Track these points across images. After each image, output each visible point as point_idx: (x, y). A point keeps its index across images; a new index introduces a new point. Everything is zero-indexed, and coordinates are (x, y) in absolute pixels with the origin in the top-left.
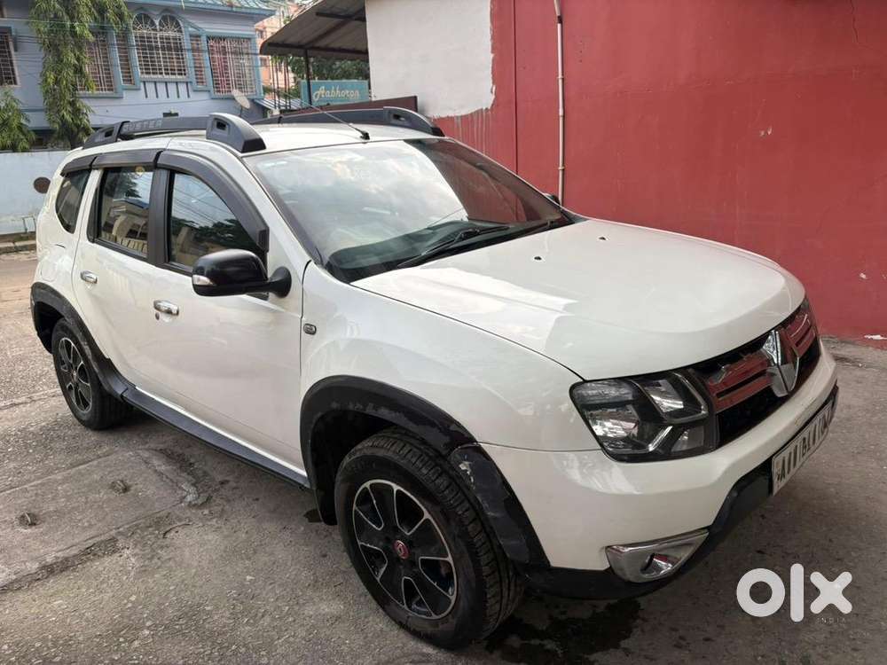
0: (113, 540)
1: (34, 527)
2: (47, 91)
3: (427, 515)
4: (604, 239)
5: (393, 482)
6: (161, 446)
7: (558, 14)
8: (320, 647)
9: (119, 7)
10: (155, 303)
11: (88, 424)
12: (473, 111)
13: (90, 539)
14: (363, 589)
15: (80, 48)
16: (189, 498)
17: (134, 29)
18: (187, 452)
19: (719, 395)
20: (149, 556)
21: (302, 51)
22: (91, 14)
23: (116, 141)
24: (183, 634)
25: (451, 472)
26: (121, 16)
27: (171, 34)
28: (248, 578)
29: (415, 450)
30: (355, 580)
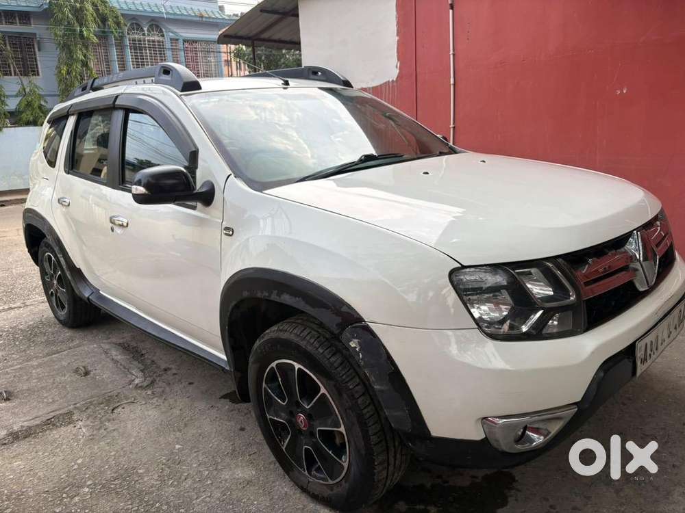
0: (70, 413)
1: (8, 402)
2: (61, 80)
3: (323, 390)
4: (484, 161)
5: (294, 361)
6: (121, 341)
7: (450, 2)
8: (231, 507)
9: (117, 17)
10: (111, 218)
11: (65, 324)
12: (382, 82)
13: (51, 412)
14: (273, 458)
15: (87, 48)
16: (137, 381)
17: (128, 34)
18: (141, 345)
19: (587, 284)
20: (97, 428)
21: (250, 42)
22: (96, 22)
23: (89, 92)
24: (117, 493)
25: (344, 352)
26: (118, 24)
27: (156, 38)
28: (177, 446)
29: (313, 332)
30: (266, 449)
